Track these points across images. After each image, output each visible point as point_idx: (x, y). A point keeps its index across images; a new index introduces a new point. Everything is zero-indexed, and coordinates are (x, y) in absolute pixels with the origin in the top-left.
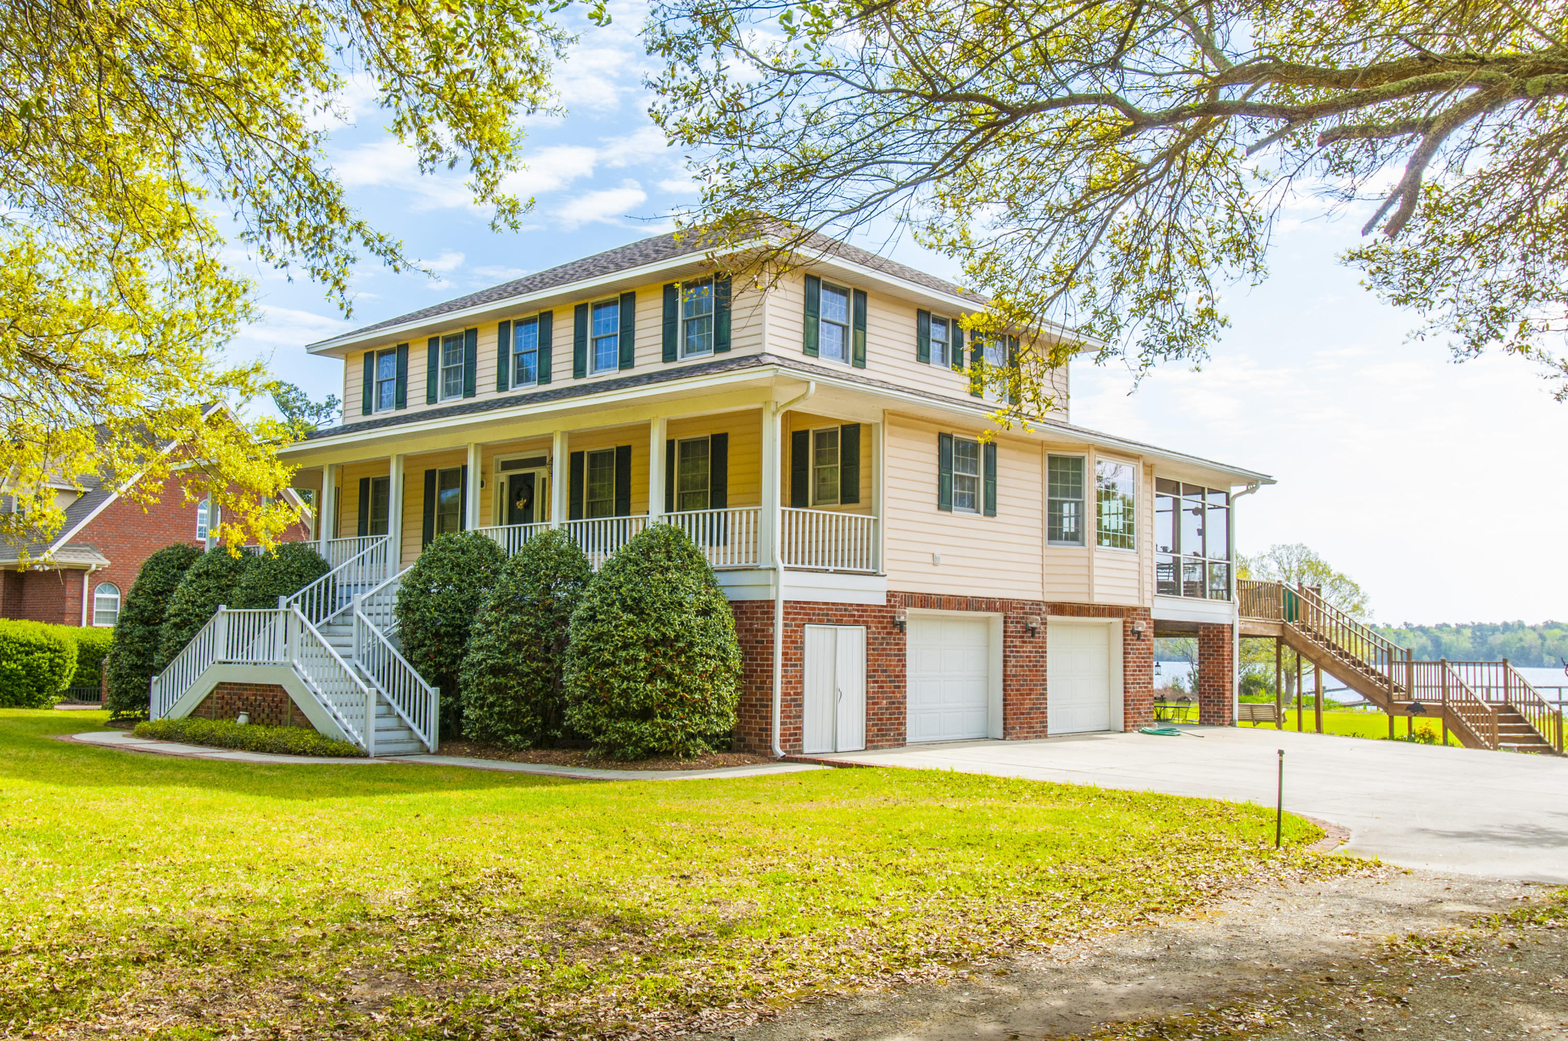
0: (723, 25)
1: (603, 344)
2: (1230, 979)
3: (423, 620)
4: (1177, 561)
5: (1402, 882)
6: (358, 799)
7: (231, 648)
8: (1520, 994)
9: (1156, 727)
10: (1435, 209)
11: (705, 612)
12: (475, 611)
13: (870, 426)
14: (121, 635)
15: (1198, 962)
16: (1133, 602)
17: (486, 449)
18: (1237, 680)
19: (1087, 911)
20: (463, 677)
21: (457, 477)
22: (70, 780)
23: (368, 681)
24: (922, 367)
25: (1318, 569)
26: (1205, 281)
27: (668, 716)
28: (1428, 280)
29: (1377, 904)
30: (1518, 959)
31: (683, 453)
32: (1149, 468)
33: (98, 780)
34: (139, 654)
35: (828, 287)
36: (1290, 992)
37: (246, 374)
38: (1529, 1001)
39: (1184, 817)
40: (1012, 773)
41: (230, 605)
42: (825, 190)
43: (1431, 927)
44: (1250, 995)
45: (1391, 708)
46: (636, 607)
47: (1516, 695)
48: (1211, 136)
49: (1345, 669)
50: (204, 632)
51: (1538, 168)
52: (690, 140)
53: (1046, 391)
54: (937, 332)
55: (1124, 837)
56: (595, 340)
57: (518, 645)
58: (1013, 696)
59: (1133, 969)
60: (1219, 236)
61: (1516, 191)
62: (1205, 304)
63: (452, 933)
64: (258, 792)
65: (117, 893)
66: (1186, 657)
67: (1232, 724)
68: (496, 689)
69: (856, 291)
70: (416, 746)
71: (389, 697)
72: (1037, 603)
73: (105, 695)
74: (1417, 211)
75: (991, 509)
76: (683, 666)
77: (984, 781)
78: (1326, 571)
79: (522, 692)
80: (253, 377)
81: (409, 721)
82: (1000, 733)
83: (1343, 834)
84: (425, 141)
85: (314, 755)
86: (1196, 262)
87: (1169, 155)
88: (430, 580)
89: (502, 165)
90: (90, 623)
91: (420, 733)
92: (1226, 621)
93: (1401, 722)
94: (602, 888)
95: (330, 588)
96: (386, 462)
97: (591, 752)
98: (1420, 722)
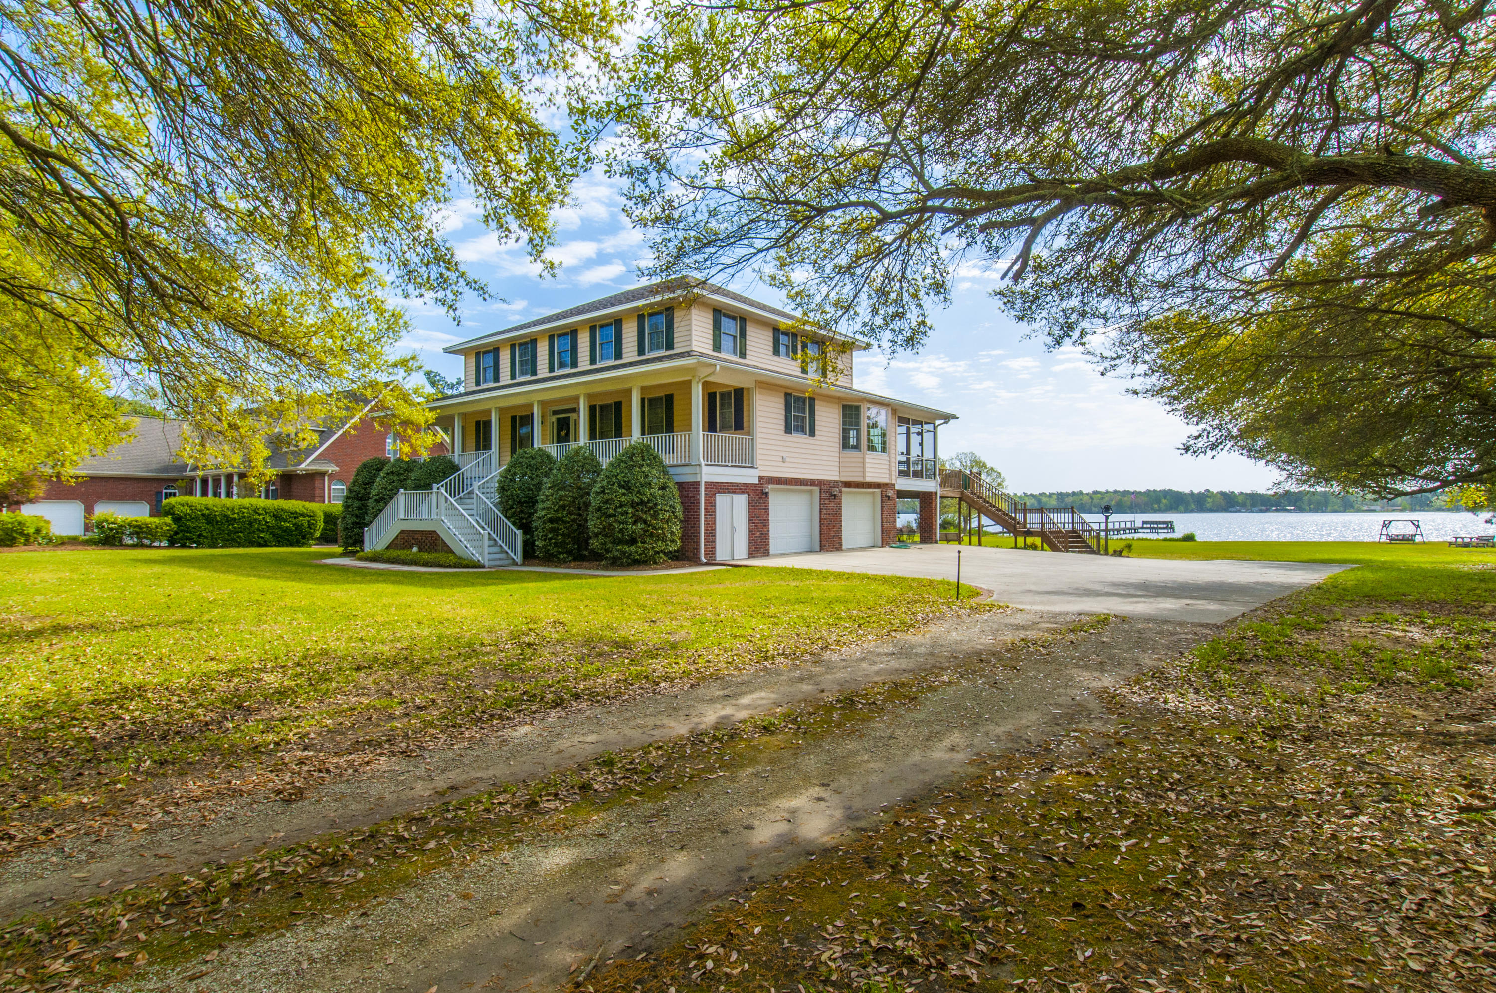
0: (662, 161)
1: (605, 346)
2: (931, 660)
3: (512, 495)
4: (908, 459)
5: (1018, 615)
6: (478, 588)
7: (406, 512)
8: (1075, 664)
9: (898, 544)
10: (1038, 268)
11: (663, 488)
12: (540, 489)
13: (748, 389)
14: (346, 507)
15: (916, 654)
16: (886, 481)
17: (542, 403)
18: (939, 522)
19: (861, 632)
20: (534, 525)
21: (528, 420)
22: (321, 582)
23: (483, 528)
24: (776, 358)
25: (981, 465)
26: (920, 306)
27: (645, 543)
28: (1034, 307)
29: (1006, 625)
30: (1074, 648)
31: (650, 405)
32: (894, 411)
33: (336, 582)
34: (357, 517)
35: (725, 315)
36: (961, 667)
37: (408, 361)
38: (1079, 667)
39: (911, 587)
40: (824, 568)
41: (406, 489)
42: (720, 253)
43: (1031, 634)
44: (942, 669)
45: (1016, 534)
46: (626, 486)
47: (1078, 527)
48: (923, 227)
49: (993, 513)
50: (392, 504)
51: (1090, 247)
52: (645, 225)
53: (840, 366)
54: (783, 339)
55: (880, 597)
56: (601, 345)
57: (563, 507)
58: (824, 528)
59: (884, 658)
60: (928, 281)
61: (1079, 259)
62: (920, 319)
63: (529, 651)
64: (424, 586)
65: (346, 636)
66: (914, 512)
67: (936, 542)
68: (552, 530)
69: (741, 318)
70: (510, 561)
71: (495, 536)
72: (836, 482)
73: (340, 540)
74: (1028, 268)
75: (812, 433)
76: (652, 516)
77: (810, 572)
78: (984, 465)
79: (566, 531)
80: (411, 363)
81: (506, 549)
82: (818, 549)
83: (990, 593)
84: (501, 227)
85: (455, 567)
86: (915, 296)
87: (901, 237)
88: (515, 474)
89: (545, 242)
90: (329, 502)
91: (512, 555)
92: (933, 490)
93: (1020, 540)
94: (610, 627)
95: (461, 480)
96: (489, 411)
97: (604, 562)
98: (1030, 540)
